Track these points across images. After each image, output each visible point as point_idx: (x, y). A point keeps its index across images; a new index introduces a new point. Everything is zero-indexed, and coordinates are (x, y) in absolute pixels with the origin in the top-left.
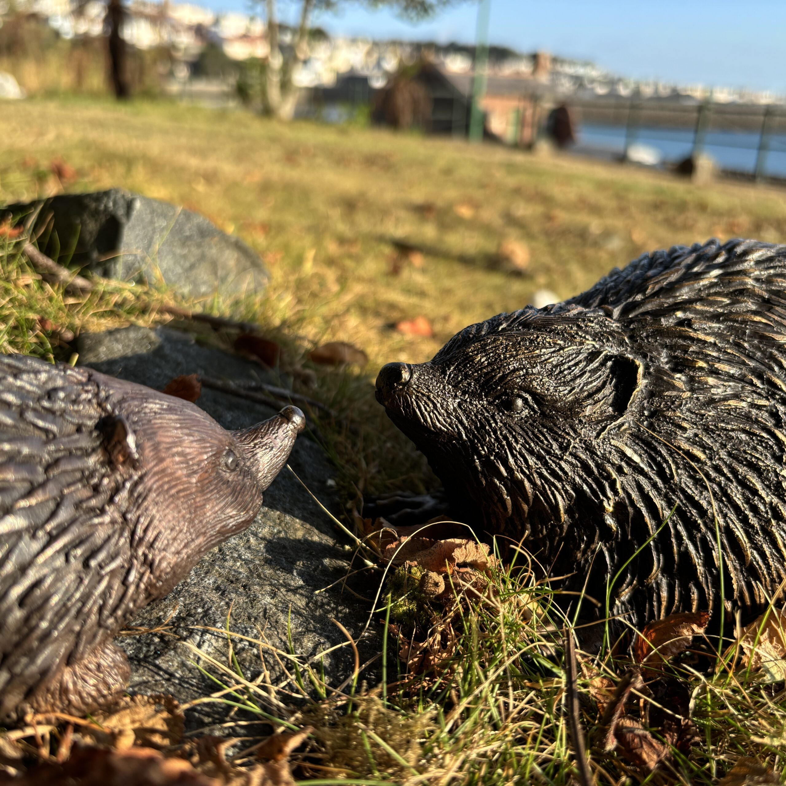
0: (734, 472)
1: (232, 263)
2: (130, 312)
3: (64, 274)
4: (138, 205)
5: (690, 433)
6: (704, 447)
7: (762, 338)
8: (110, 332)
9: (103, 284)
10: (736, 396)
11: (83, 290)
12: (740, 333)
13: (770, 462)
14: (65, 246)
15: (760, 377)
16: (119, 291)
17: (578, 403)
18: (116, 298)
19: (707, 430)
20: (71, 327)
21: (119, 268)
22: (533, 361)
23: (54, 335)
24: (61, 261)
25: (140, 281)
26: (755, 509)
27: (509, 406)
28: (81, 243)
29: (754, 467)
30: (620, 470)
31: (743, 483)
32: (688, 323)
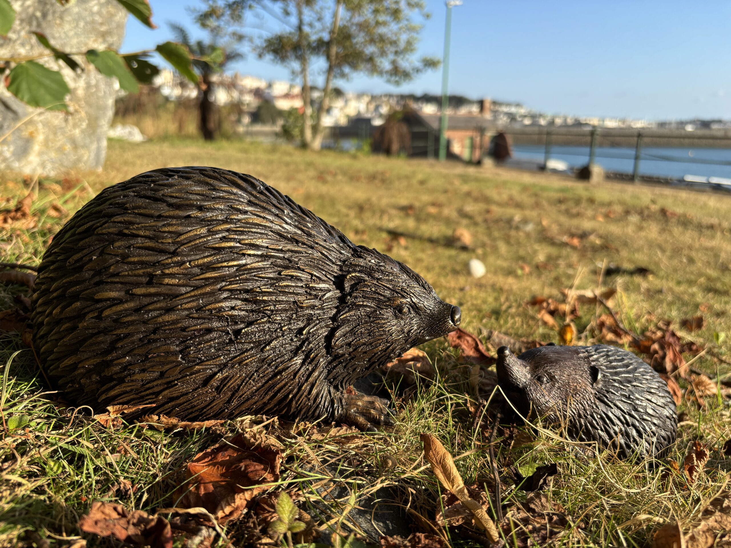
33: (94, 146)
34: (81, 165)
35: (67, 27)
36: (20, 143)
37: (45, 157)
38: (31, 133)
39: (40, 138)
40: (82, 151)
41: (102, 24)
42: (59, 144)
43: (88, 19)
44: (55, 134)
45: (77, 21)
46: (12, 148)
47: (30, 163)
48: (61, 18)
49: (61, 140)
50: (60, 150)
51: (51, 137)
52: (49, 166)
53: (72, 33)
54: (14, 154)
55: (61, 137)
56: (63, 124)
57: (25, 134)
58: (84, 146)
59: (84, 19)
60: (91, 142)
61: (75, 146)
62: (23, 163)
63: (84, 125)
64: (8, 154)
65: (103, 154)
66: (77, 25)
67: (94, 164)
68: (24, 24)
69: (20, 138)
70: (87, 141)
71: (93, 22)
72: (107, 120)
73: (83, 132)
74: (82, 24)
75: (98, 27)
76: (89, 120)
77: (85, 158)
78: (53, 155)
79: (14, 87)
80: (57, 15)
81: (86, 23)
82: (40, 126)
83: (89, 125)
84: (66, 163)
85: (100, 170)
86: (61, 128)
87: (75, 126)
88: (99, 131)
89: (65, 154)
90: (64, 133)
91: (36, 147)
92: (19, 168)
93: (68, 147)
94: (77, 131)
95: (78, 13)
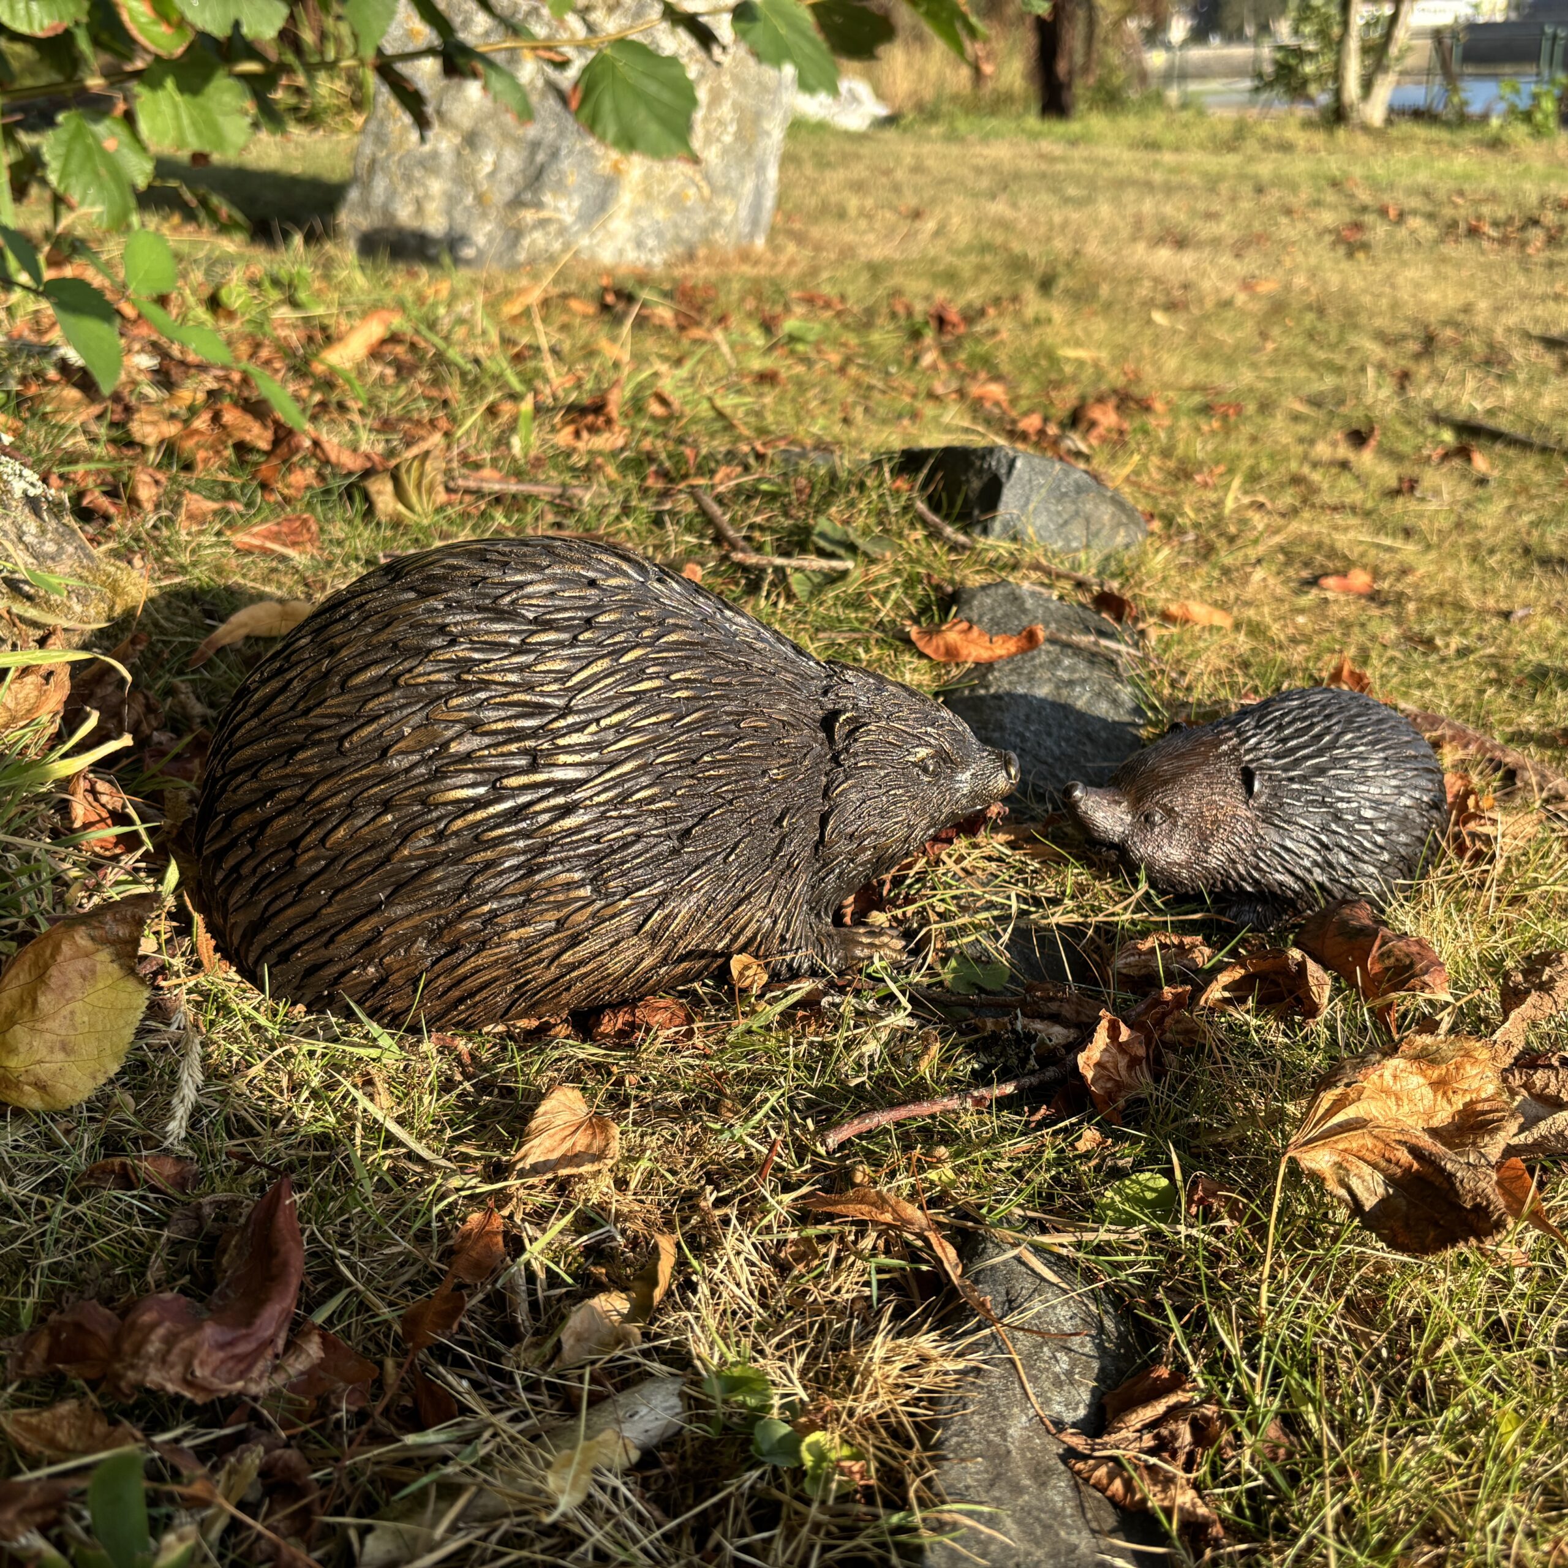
1: (1107, 517)
2: (1003, 568)
3: (949, 531)
4: (1019, 464)
8: (984, 588)
9: (982, 542)
11: (964, 547)
14: (951, 504)
16: (994, 548)
18: (992, 555)
20: (952, 581)
21: (997, 526)
23: (938, 588)
24: (946, 518)
25: (1014, 539)
28: (966, 500)
33: (749, 186)
34: (718, 236)
36: (592, 189)
37: (644, 223)
38: (617, 164)
39: (635, 173)
40: (723, 201)
44: (667, 162)
46: (576, 203)
47: (612, 236)
49: (679, 175)
50: (676, 202)
51: (658, 170)
52: (651, 242)
54: (580, 217)
55: (677, 169)
57: (604, 166)
58: (728, 190)
60: (743, 177)
62: (600, 235)
64: (568, 219)
65: (769, 202)
67: (748, 230)
69: (593, 177)
70: (735, 173)
72: (779, 116)
73: (725, 151)
76: (740, 121)
77: (727, 218)
78: (660, 214)
79: (587, 111)
83: (739, 136)
84: (686, 233)
85: (760, 243)
87: (709, 139)
88: (761, 145)
89: (684, 211)
91: (626, 197)
92: (590, 248)
93: (692, 193)
94: (713, 153)
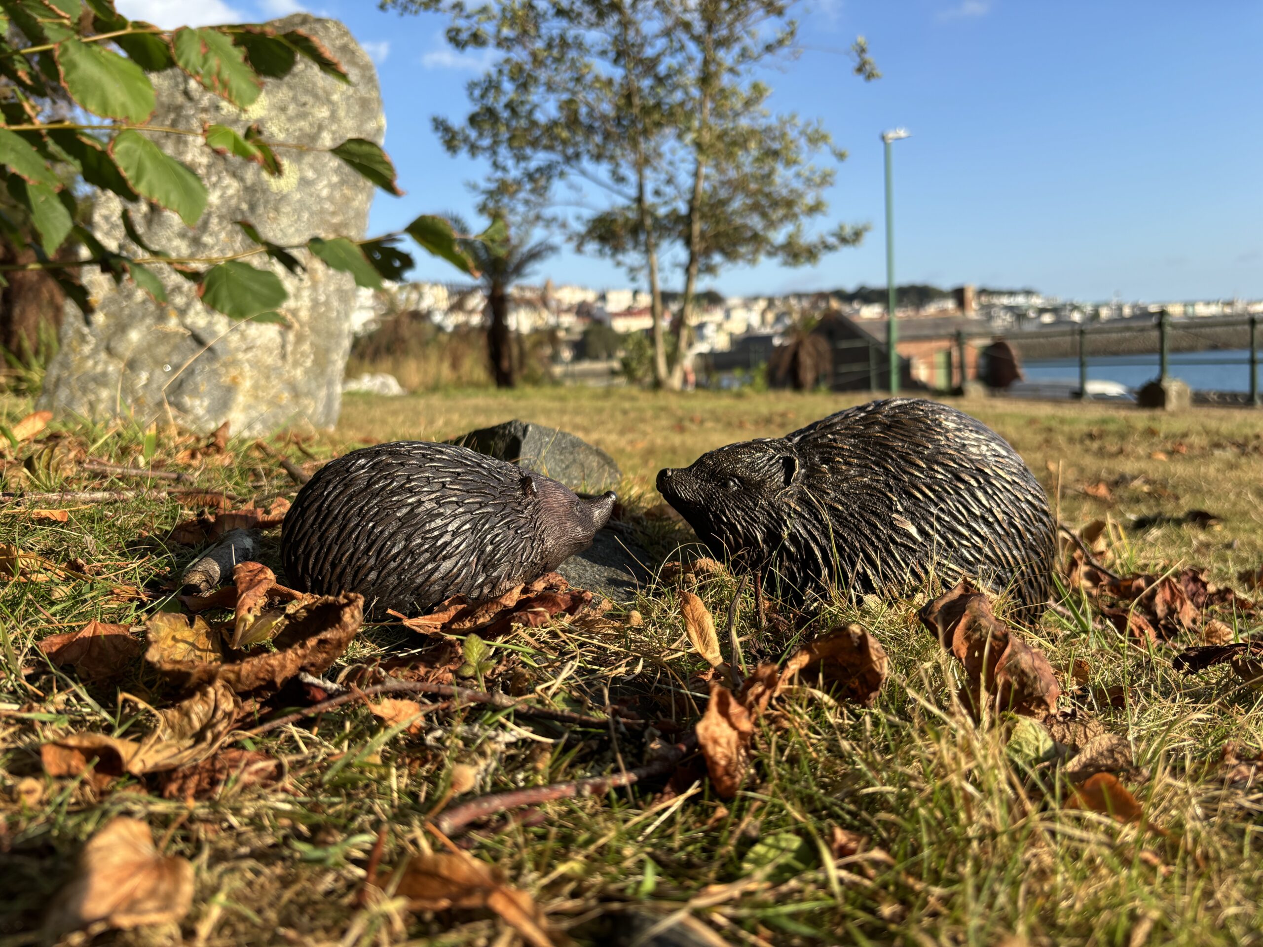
0: (862, 516)
1: (595, 464)
4: (530, 429)
5: (832, 495)
6: (843, 504)
7: (881, 445)
10: (862, 475)
12: (868, 443)
13: (885, 509)
15: (878, 465)
17: (763, 481)
19: (844, 494)
22: (738, 461)
26: (878, 538)
27: (725, 485)
29: (874, 513)
30: (789, 515)
31: (868, 522)
32: (835, 440)
35: (284, 221)
36: (217, 393)
37: (253, 414)
38: (234, 379)
39: (246, 384)
40: (306, 401)
41: (334, 213)
42: (273, 392)
43: (316, 208)
44: (268, 378)
45: (298, 212)
46: (206, 402)
47: (233, 420)
48: (277, 210)
49: (276, 385)
50: (274, 402)
51: (263, 382)
52: (258, 427)
53: (292, 230)
54: (208, 411)
55: (275, 382)
56: (280, 363)
57: (225, 380)
58: (310, 394)
59: (309, 208)
60: (319, 387)
61: (296, 393)
63: (309, 363)
64: (200, 411)
65: (337, 406)
66: (299, 219)
67: (323, 420)
68: (225, 223)
69: (218, 386)
70: (313, 385)
71: (322, 211)
72: (341, 353)
73: (306, 372)
74: (306, 216)
75: (329, 218)
76: (316, 354)
77: (310, 411)
78: (264, 408)
80: (271, 204)
81: (312, 214)
82: (247, 367)
83: (315, 362)
84: (282, 420)
86: (276, 369)
87: (296, 364)
88: (329, 370)
89: (280, 407)
90: (280, 376)
91: (241, 399)
93: (286, 396)
94: (299, 373)
95: (299, 201)
